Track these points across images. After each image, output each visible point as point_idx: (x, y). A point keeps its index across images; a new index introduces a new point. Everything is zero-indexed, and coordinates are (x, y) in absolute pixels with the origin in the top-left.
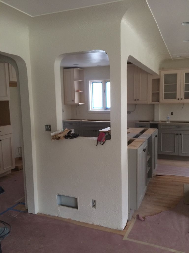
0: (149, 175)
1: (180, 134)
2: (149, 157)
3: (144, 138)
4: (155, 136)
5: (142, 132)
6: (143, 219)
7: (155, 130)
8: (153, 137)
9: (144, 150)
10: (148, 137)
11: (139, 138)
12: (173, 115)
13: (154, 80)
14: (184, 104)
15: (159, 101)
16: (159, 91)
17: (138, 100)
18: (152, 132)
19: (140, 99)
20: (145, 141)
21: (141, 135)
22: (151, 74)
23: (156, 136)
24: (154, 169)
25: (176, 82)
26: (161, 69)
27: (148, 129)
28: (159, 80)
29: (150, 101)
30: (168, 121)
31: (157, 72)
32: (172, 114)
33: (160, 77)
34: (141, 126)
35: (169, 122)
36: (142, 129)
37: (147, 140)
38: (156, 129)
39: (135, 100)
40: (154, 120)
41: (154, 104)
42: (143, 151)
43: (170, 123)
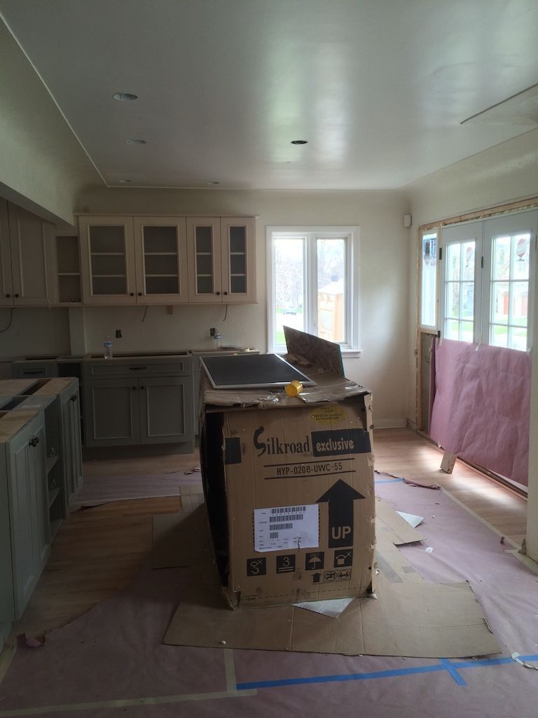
0: (56, 511)
1: (142, 388)
2: (55, 459)
3: (35, 406)
4: (69, 398)
5: (30, 391)
6: (38, 643)
7: (68, 382)
8: (64, 401)
9: (33, 443)
10: (47, 404)
11: (18, 407)
12: (121, 336)
13: (61, 240)
14: (147, 306)
15: (80, 300)
16: (78, 272)
17: (17, 296)
18: (60, 387)
19: (23, 295)
20: (37, 415)
21: (25, 398)
22: (52, 223)
23: (73, 399)
24: (73, 492)
25: (122, 248)
26: (81, 209)
27: (47, 381)
28: (75, 240)
29: (53, 298)
30: (108, 354)
31: (69, 219)
32: (118, 334)
33: (79, 233)
34: (29, 374)
35: (111, 358)
36: (31, 382)
37: (42, 413)
38: (72, 378)
39: (8, 296)
40: (70, 354)
41: (67, 308)
42: (30, 444)
43: (115, 358)
